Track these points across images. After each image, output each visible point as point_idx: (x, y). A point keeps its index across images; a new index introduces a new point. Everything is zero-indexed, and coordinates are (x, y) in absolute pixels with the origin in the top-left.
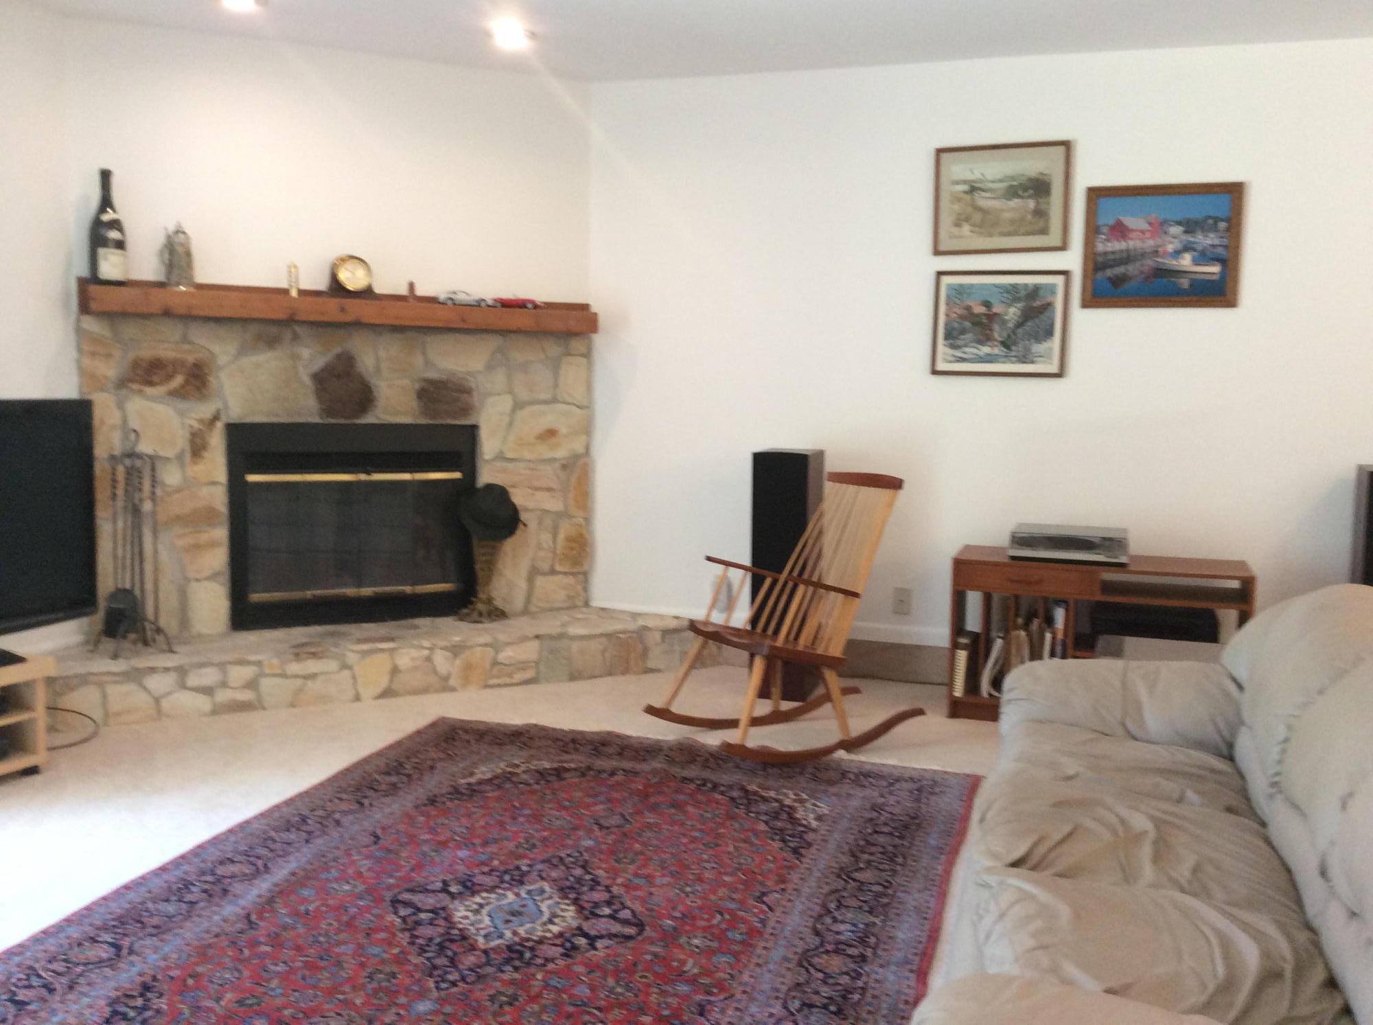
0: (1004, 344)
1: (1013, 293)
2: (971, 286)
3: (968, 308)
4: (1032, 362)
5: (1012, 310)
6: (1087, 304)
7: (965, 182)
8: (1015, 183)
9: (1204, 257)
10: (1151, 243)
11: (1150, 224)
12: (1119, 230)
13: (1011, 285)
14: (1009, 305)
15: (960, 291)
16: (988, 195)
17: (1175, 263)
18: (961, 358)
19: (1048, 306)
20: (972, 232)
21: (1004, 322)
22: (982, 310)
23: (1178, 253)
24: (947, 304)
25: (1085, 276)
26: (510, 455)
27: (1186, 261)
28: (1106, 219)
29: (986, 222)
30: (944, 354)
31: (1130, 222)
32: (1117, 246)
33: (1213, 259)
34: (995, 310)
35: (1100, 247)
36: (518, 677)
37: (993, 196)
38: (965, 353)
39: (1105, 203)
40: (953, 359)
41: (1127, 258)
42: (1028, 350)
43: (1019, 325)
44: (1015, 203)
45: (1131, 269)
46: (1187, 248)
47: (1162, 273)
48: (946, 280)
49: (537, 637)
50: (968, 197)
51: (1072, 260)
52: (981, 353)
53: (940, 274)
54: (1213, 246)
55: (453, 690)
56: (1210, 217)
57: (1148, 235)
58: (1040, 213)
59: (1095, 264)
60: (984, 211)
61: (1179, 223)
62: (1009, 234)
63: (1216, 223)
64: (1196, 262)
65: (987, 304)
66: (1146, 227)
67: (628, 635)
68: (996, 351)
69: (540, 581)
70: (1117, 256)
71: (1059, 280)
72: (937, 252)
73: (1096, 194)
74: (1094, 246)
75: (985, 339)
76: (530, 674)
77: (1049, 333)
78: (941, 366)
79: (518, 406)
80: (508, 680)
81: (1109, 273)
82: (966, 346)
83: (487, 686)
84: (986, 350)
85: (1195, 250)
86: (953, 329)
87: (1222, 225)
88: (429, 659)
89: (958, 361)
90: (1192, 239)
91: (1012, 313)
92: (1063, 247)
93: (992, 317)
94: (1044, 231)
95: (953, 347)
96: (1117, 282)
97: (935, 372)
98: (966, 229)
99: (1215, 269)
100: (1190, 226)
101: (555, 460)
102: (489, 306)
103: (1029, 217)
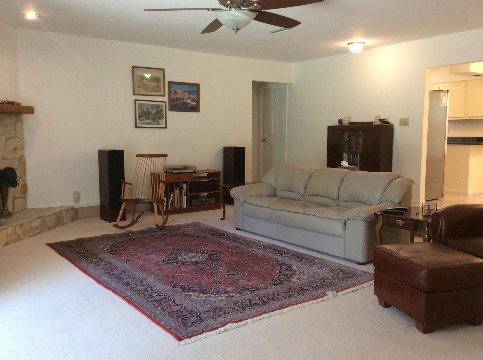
0: (152, 120)
1: (153, 106)
2: (144, 104)
3: (143, 110)
4: (160, 125)
5: (154, 111)
6: (170, 110)
7: (140, 76)
8: (152, 78)
9: (193, 100)
10: (182, 96)
11: (182, 92)
12: (176, 93)
13: (153, 104)
15: (141, 105)
17: (187, 101)
18: (142, 123)
19: (162, 110)
20: (143, 89)
21: (152, 114)
23: (188, 99)
24: (138, 109)
25: (169, 103)
26: (6, 157)
27: (189, 101)
28: (173, 90)
29: (146, 88)
30: (138, 122)
31: (179, 91)
32: (176, 96)
33: (194, 101)
34: (150, 111)
35: (172, 96)
36: (36, 233)
37: (147, 81)
38: (143, 122)
39: (173, 86)
40: (140, 123)
41: (177, 99)
42: (158, 122)
43: (156, 115)
44: (152, 83)
45: (179, 102)
46: (189, 98)
47: (185, 103)
48: (137, 102)
49: (39, 217)
50: (141, 80)
51: (166, 99)
52: (148, 122)
53: (136, 100)
54: (195, 98)
56: (194, 91)
57: (181, 94)
58: (158, 86)
59: (171, 100)
60: (146, 85)
61: (187, 92)
62: (152, 91)
63: (195, 93)
64: (191, 101)
65: (148, 109)
66: (181, 92)
67: (59, 213)
68: (151, 121)
69: (16, 201)
70: (176, 99)
71: (164, 104)
72: (134, 94)
73: (170, 83)
74: (171, 96)
75: (148, 118)
76: (39, 231)
77: (163, 117)
78: (138, 125)
79: (7, 139)
80: (34, 234)
82: (143, 120)
83: (29, 237)
84: (148, 121)
85: (191, 98)
86: (140, 115)
87: (196, 93)
88: (15, 230)
89: (142, 124)
90: (190, 96)
92: (164, 96)
94: (160, 91)
95: (140, 120)
97: (136, 127)
98: (141, 88)
99: (195, 103)
100: (190, 93)
102: (5, 104)
103: (156, 87)
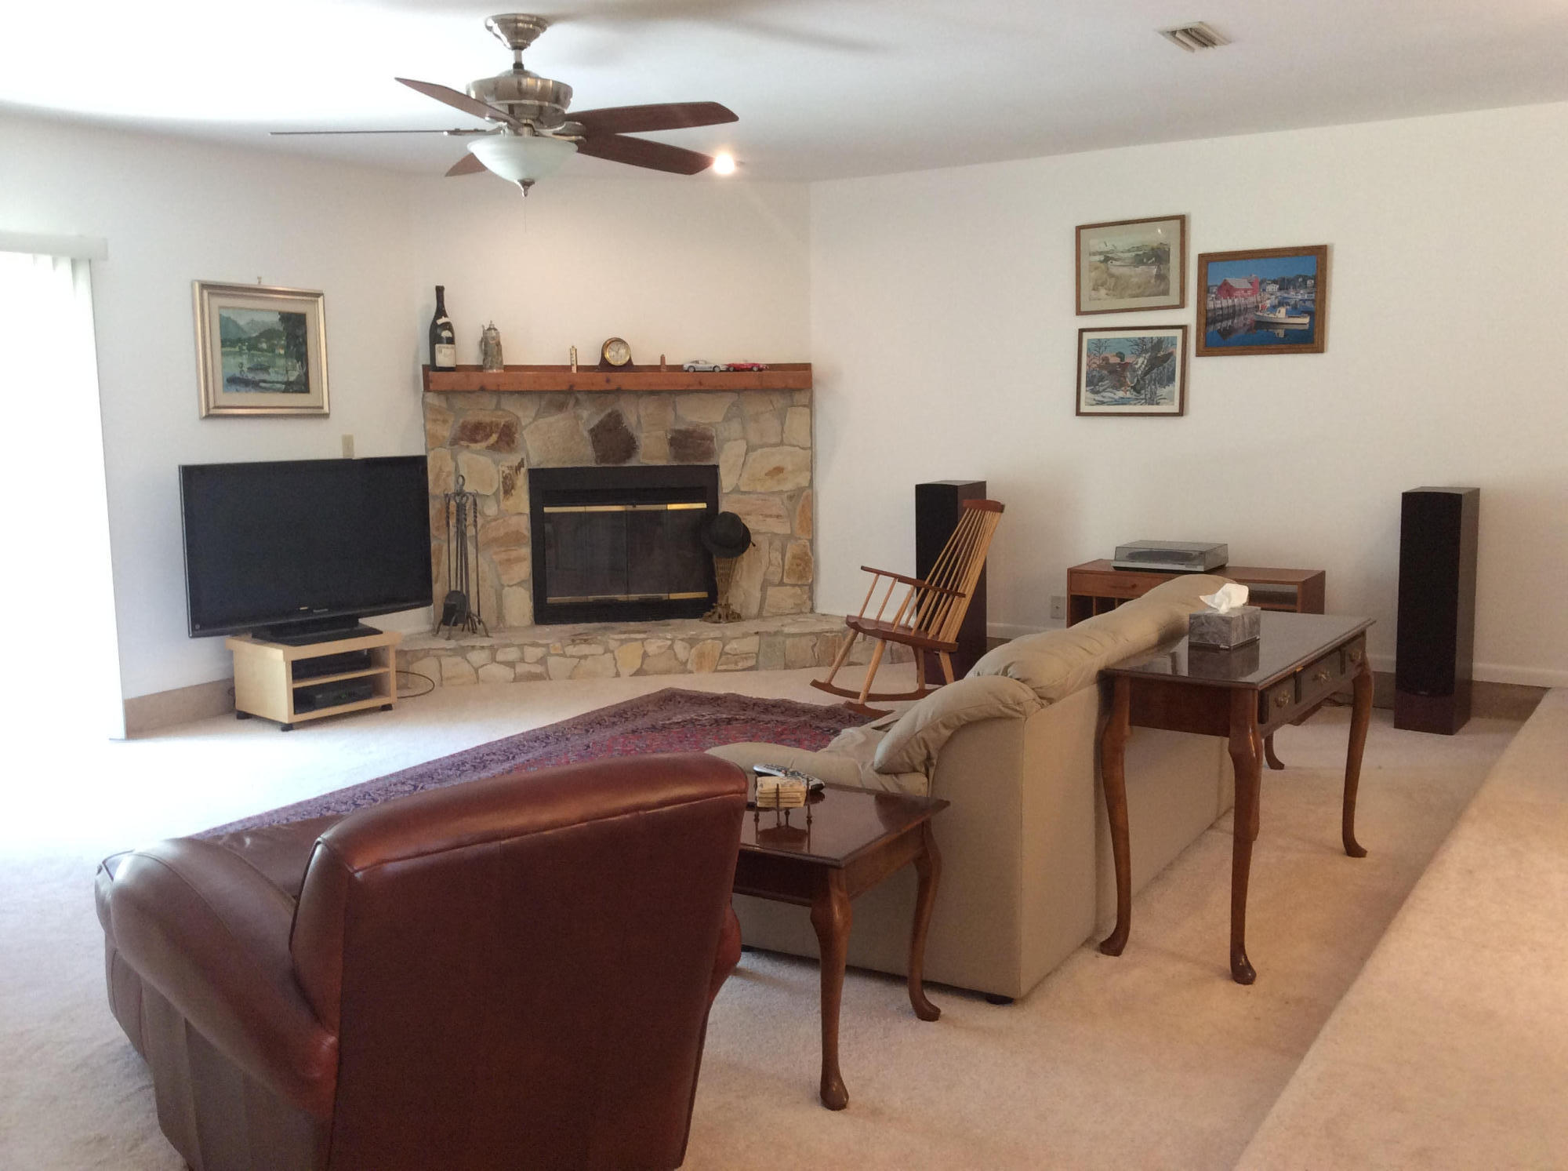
0: (1134, 388)
1: (1141, 345)
2: (1107, 340)
3: (1106, 359)
4: (1158, 404)
5: (1140, 360)
6: (1200, 353)
7: (1100, 253)
8: (1141, 253)
9: (1296, 310)
10: (1252, 299)
11: (1251, 283)
12: (1226, 290)
13: (1139, 339)
14: (1139, 356)
15: (1099, 344)
16: (1118, 263)
17: (1271, 315)
18: (1099, 401)
19: (1171, 354)
20: (1107, 294)
21: (1135, 371)
22: (1118, 360)
23: (1274, 308)
24: (1088, 356)
25: (1198, 330)
26: (743, 489)
27: (1281, 315)
28: (1215, 281)
29: (1118, 287)
30: (1086, 398)
31: (1233, 282)
32: (1226, 303)
33: (1303, 312)
34: (1127, 360)
35: (1211, 305)
36: (740, 665)
37: (1122, 264)
38: (1104, 397)
39: (1213, 267)
40: (1094, 402)
41: (1233, 313)
42: (1153, 393)
43: (1146, 373)
44: (1140, 269)
45: (1238, 322)
46: (1281, 304)
47: (1261, 324)
48: (1086, 336)
49: (757, 633)
50: (1103, 266)
51: (1188, 316)
52: (1116, 397)
53: (1081, 331)
54: (1304, 301)
55: (691, 672)
56: (1300, 276)
57: (1249, 293)
58: (1162, 277)
59: (1208, 319)
60: (1117, 278)
61: (1275, 282)
62: (1137, 296)
63: (1305, 281)
64: (1289, 315)
65: (1121, 355)
66: (1249, 286)
67: (833, 634)
68: (1128, 395)
69: (771, 591)
70: (1226, 312)
71: (1178, 333)
72: (1079, 312)
73: (1205, 260)
74: (1205, 304)
75: (1119, 385)
76: (751, 663)
77: (1171, 379)
78: (1084, 409)
79: (750, 449)
80: (732, 667)
81: (1218, 326)
82: (1104, 390)
83: (716, 671)
84: (1120, 394)
85: (1288, 304)
86: (1094, 376)
87: (1310, 283)
88: (671, 647)
89: (1097, 404)
90: (1286, 295)
91: (1141, 362)
92: (1182, 305)
93: (1124, 366)
94: (1166, 293)
95: (1094, 392)
96: (1225, 333)
97: (1079, 413)
98: (1103, 292)
99: (1306, 320)
100: (1284, 284)
101: (781, 492)
102: (721, 371)
103: (1153, 281)
